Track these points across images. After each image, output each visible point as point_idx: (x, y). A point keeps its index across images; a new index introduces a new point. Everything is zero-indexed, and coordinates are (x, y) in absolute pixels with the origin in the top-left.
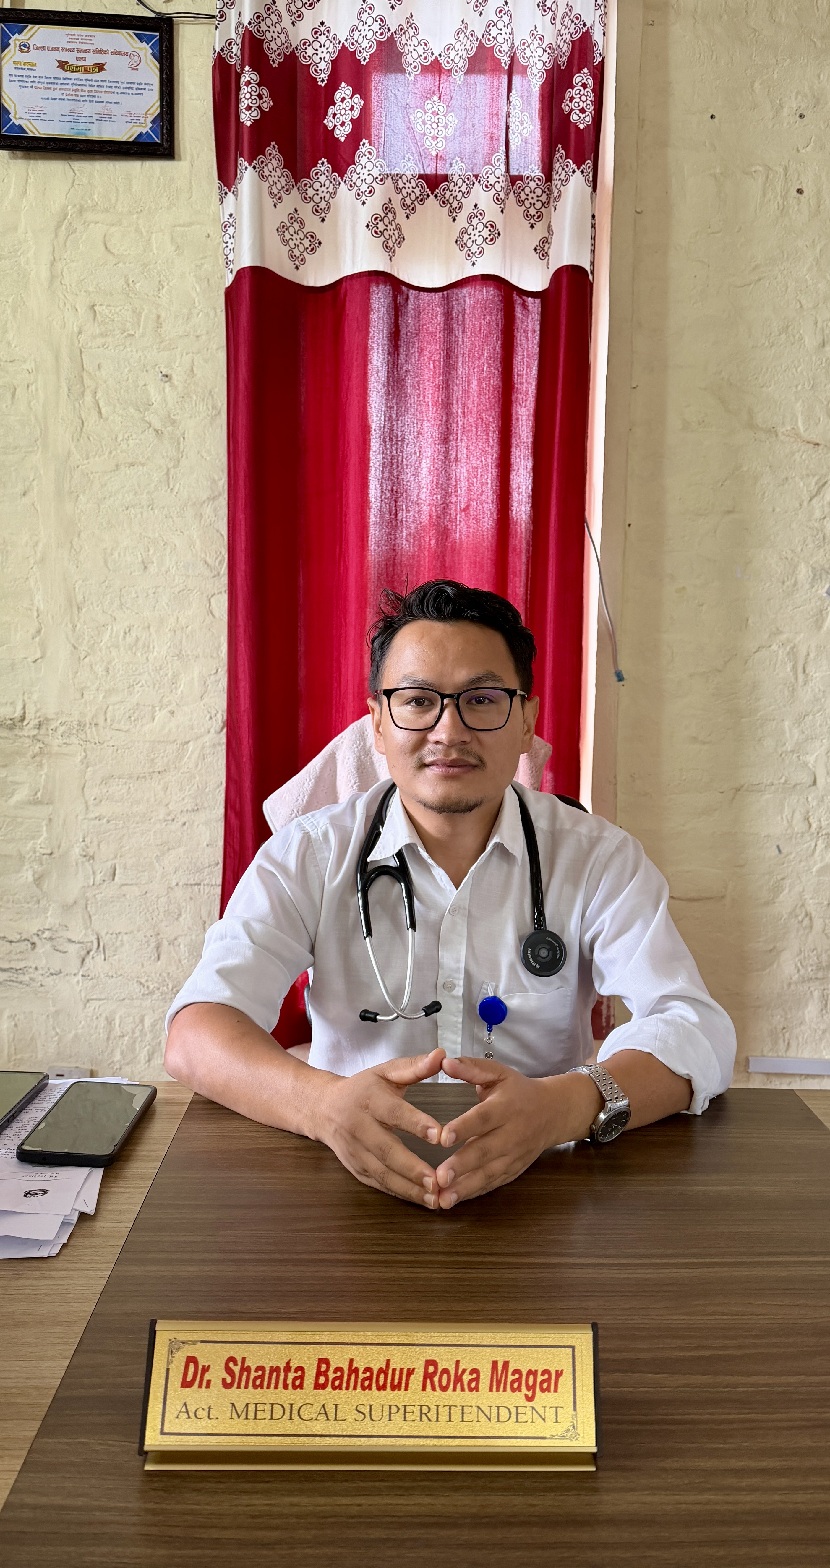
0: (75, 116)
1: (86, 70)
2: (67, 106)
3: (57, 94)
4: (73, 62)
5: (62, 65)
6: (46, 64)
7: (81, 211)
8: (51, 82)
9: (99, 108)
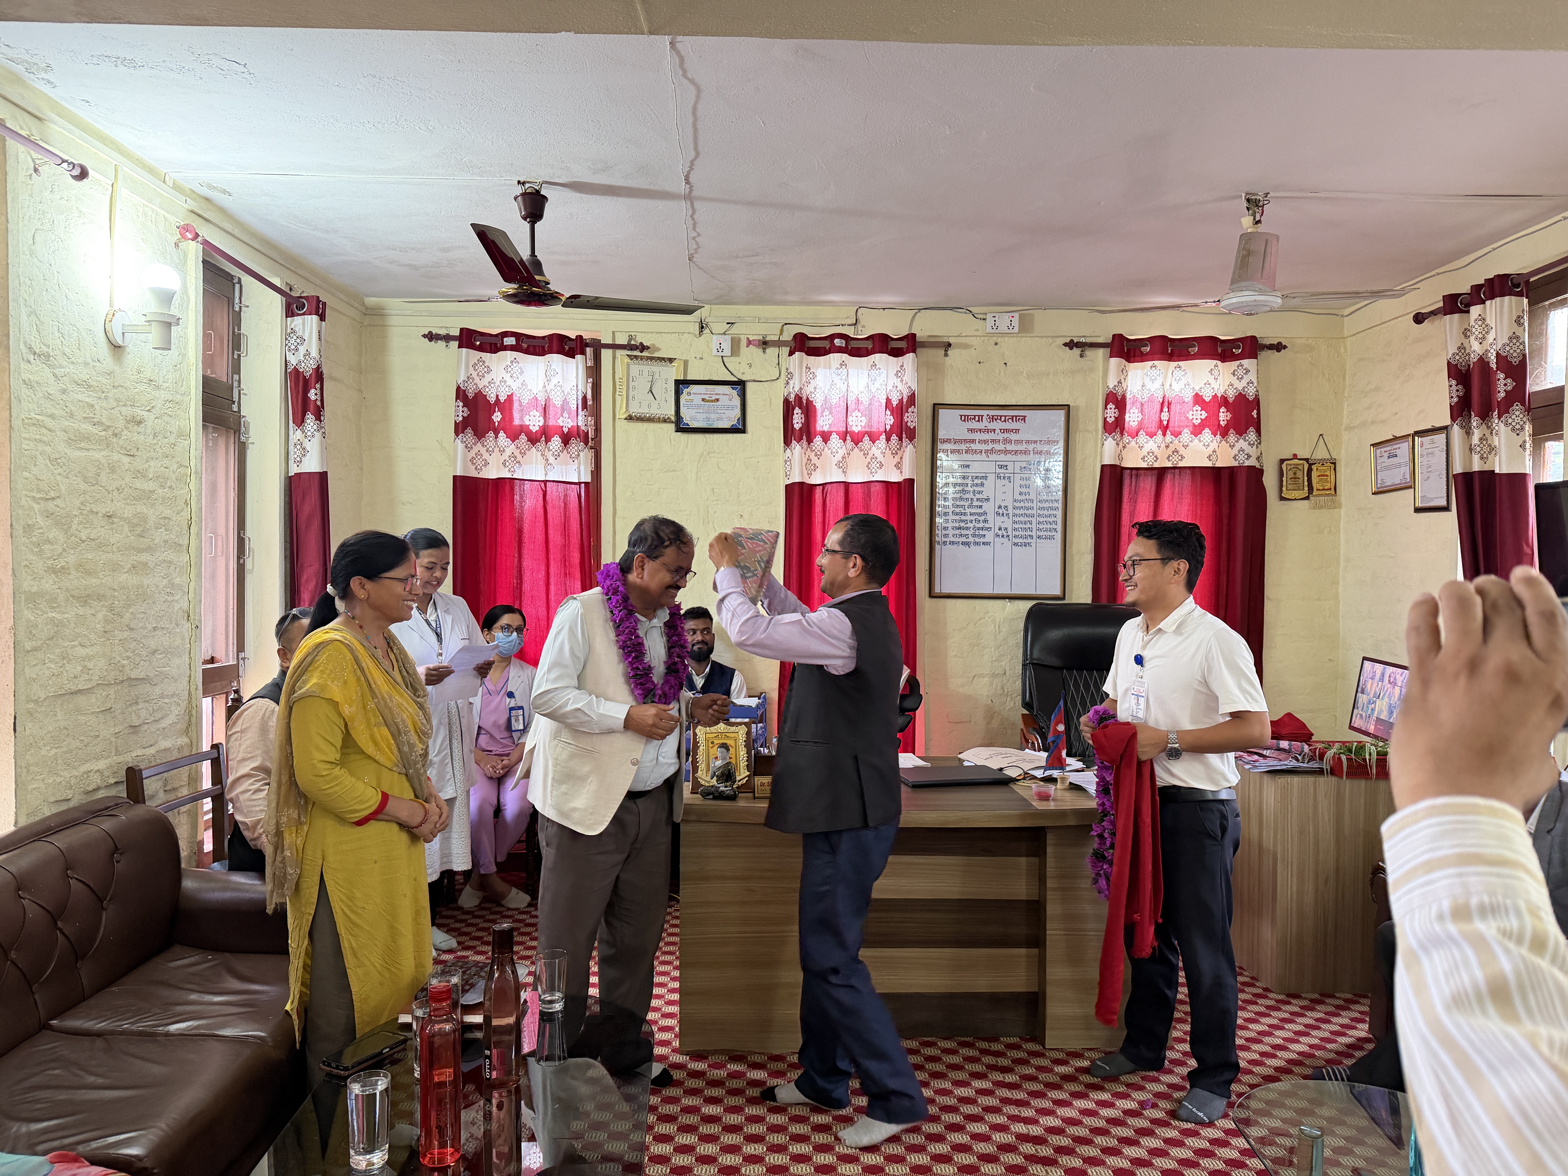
0: (708, 419)
1: (712, 401)
2: (705, 416)
3: (701, 411)
4: (708, 398)
5: (703, 400)
6: (697, 400)
7: (709, 453)
8: (699, 406)
9: (717, 415)
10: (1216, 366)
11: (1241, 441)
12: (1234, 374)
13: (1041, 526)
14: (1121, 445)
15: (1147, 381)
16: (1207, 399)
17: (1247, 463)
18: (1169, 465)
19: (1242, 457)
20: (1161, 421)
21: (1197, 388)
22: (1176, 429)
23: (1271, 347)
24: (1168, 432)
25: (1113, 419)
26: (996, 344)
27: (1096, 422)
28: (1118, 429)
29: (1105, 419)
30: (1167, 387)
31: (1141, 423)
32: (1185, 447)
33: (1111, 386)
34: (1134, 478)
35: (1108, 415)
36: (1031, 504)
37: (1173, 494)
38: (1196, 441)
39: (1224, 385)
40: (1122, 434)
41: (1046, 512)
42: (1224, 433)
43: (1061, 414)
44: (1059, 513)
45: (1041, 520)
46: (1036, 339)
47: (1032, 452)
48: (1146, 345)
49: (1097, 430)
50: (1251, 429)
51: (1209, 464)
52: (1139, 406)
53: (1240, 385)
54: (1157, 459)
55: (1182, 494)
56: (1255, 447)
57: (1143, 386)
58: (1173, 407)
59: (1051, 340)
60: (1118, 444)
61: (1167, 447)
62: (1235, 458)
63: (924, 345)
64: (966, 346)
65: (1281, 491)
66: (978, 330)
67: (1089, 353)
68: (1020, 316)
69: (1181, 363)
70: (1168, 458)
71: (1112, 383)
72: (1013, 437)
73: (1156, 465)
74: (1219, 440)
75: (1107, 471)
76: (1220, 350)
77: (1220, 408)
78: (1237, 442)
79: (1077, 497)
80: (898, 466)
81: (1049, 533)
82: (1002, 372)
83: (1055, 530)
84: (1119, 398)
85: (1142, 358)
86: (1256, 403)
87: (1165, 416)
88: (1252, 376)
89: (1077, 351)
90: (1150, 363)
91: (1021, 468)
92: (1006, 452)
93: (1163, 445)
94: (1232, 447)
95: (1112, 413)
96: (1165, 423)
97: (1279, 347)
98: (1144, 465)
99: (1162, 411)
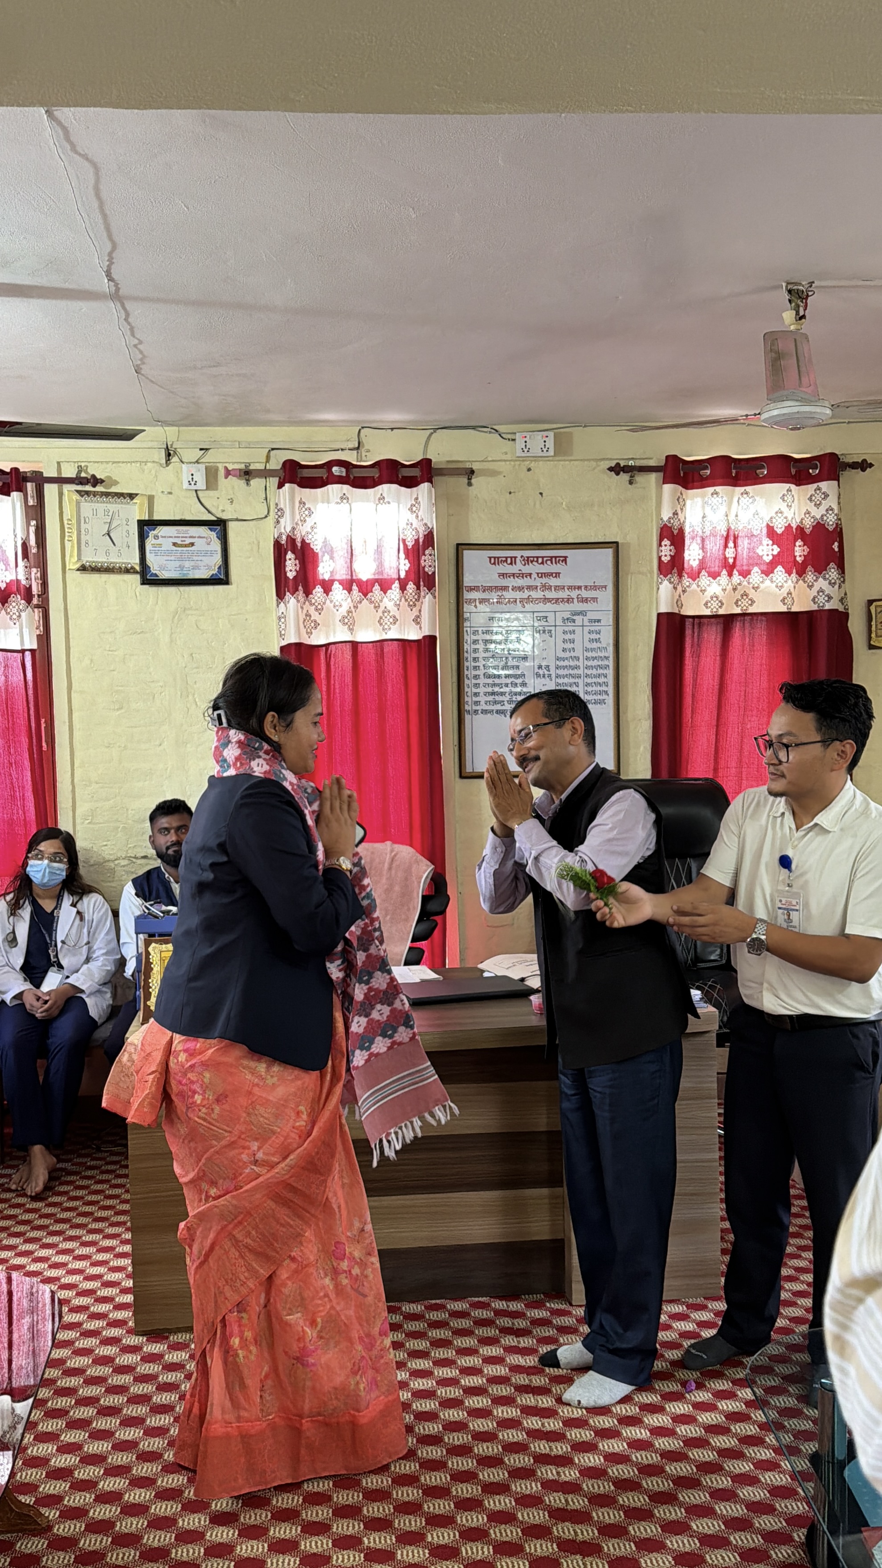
0: (181, 568)
1: (186, 546)
2: (178, 564)
3: (172, 558)
4: (180, 542)
5: (175, 544)
6: (167, 545)
7: (185, 609)
8: (168, 553)
9: (192, 563)
10: (789, 490)
11: (821, 579)
12: (810, 499)
13: (589, 689)
14: (680, 588)
15: (708, 510)
16: (779, 531)
17: (828, 607)
18: (738, 611)
19: (822, 599)
20: (726, 559)
21: (767, 519)
22: (745, 568)
23: (854, 466)
24: (735, 572)
25: (668, 558)
26: (529, 470)
27: (651, 561)
28: (675, 570)
29: (660, 558)
30: (732, 518)
31: (702, 562)
32: (756, 588)
33: (665, 519)
34: (696, 627)
35: (663, 554)
36: (576, 663)
37: (743, 646)
38: (768, 582)
39: (800, 515)
40: (680, 576)
41: (594, 672)
42: (801, 573)
43: (609, 552)
44: (610, 672)
45: (589, 680)
46: (576, 463)
47: (575, 600)
48: (706, 468)
49: (651, 572)
50: (832, 565)
51: (784, 609)
52: (699, 540)
53: (817, 513)
54: (722, 604)
55: (753, 646)
56: (837, 586)
57: (704, 517)
58: (740, 541)
59: (594, 464)
60: (675, 588)
61: (735, 589)
62: (813, 600)
63: (441, 472)
64: (494, 473)
65: (870, 638)
66: (506, 453)
67: (640, 478)
68: (556, 436)
69: (749, 489)
70: (736, 603)
71: (666, 515)
72: (553, 582)
73: (721, 612)
74: (795, 579)
75: (664, 621)
76: (793, 471)
77: (795, 541)
78: (816, 581)
79: (631, 653)
80: (417, 620)
81: (599, 697)
82: (538, 503)
83: (606, 693)
84: (675, 532)
85: (703, 483)
86: (838, 533)
87: (730, 553)
88: (832, 502)
89: (625, 477)
90: (711, 490)
91: (564, 620)
92: (546, 600)
93: (730, 587)
94: (810, 587)
95: (667, 551)
96: (731, 561)
97: (864, 465)
98: (707, 612)
99: (726, 546)
